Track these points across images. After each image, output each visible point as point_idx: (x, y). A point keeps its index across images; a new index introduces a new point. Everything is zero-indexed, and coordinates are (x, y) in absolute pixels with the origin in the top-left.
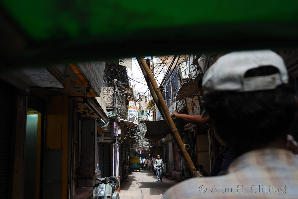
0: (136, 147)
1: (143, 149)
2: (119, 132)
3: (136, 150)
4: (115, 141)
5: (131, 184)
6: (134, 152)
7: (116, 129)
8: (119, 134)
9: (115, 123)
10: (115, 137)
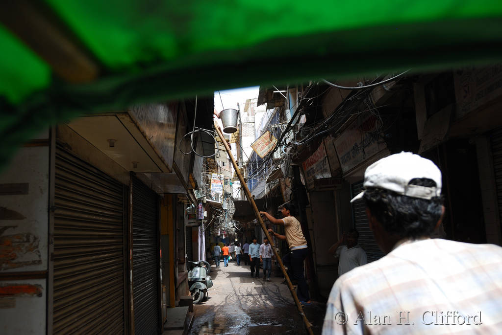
0: (218, 229)
1: (227, 232)
2: (205, 214)
3: (218, 234)
4: (200, 224)
5: (217, 274)
6: (216, 236)
7: (201, 211)
8: (205, 217)
9: (200, 205)
10: (201, 220)
